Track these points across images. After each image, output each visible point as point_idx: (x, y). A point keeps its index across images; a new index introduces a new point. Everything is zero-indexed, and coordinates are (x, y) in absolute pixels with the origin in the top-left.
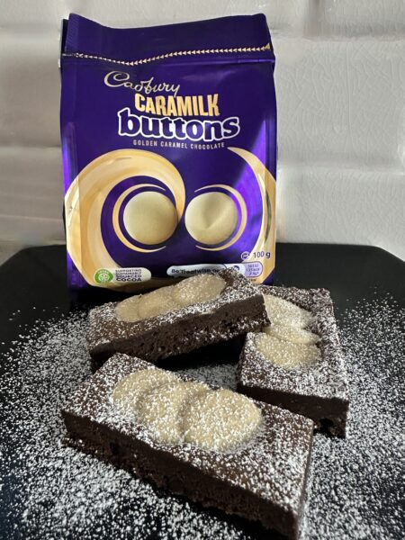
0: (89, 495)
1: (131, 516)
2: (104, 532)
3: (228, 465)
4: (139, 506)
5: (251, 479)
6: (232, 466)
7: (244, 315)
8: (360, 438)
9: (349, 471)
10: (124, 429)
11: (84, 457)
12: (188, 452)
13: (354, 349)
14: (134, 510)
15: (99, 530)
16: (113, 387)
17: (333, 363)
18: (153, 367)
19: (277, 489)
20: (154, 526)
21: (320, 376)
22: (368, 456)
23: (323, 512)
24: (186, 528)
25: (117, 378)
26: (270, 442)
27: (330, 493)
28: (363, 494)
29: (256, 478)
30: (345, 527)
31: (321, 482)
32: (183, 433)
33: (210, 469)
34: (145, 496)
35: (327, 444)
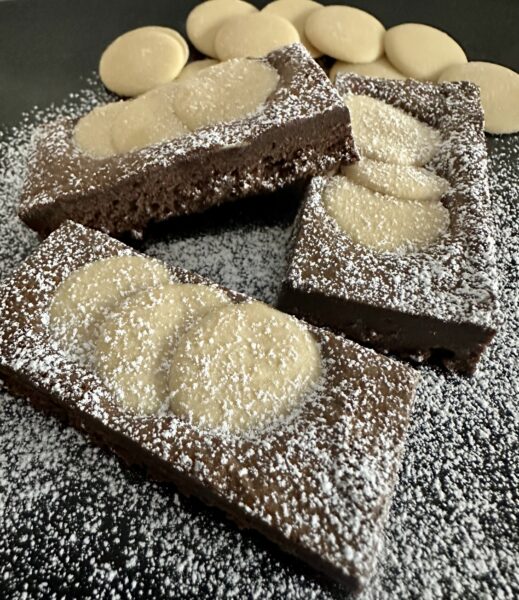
0: (14, 474)
1: (80, 515)
2: (33, 543)
3: (244, 472)
4: (94, 497)
5: (285, 505)
6: (250, 475)
7: (308, 147)
8: (499, 377)
9: (472, 442)
10: (58, 386)
11: (11, 403)
12: (170, 440)
13: (508, 197)
14: (85, 505)
15: (24, 539)
16: (51, 293)
17: (474, 246)
18: (129, 251)
19: (333, 529)
20: (116, 536)
21: (444, 274)
22: (509, 414)
23: (414, 521)
24: (171, 542)
25: (59, 275)
26: (330, 423)
27: (431, 484)
28: (492, 488)
29: (294, 502)
30: (451, 552)
31: (418, 461)
32: (168, 393)
33: (205, 481)
34: (105, 479)
35: (438, 387)
